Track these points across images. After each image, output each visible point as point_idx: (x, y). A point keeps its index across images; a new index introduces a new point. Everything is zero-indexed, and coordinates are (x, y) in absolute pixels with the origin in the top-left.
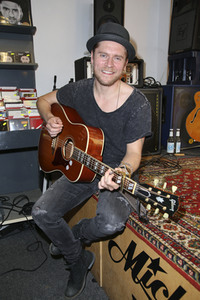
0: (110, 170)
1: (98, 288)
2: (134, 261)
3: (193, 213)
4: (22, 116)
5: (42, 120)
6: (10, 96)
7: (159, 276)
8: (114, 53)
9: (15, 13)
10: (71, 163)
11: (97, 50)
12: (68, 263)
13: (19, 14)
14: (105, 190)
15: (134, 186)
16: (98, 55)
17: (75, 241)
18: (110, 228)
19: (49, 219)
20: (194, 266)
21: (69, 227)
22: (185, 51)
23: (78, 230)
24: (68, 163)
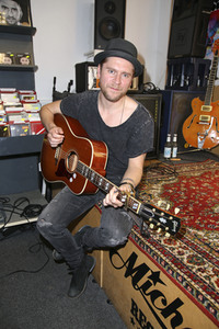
0: (114, 188)
1: (98, 288)
3: (190, 227)
7: (158, 286)
10: (75, 176)
11: (105, 65)
12: (71, 268)
13: (18, 14)
15: (138, 206)
16: (105, 71)
17: (78, 248)
18: (114, 242)
20: (193, 283)
22: (185, 56)
23: (81, 238)
24: (72, 176)
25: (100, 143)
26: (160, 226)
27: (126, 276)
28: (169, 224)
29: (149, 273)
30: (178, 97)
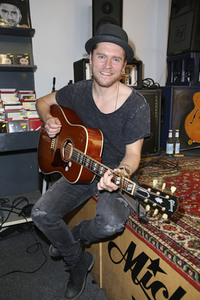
0: (109, 171)
1: (98, 289)
2: (134, 262)
3: (192, 214)
4: (21, 118)
5: (41, 122)
6: (9, 98)
7: (159, 277)
8: (113, 54)
9: (14, 16)
10: (70, 164)
11: (95, 51)
12: (67, 265)
13: (18, 17)
14: (104, 191)
15: (133, 187)
16: (96, 57)
17: (74, 242)
18: (110, 229)
19: (48, 220)
20: (194, 267)
21: (69, 228)
24: (67, 164)
25: (95, 131)
26: (157, 207)
27: (126, 270)
28: (166, 203)
29: (149, 263)
30: (178, 92)
